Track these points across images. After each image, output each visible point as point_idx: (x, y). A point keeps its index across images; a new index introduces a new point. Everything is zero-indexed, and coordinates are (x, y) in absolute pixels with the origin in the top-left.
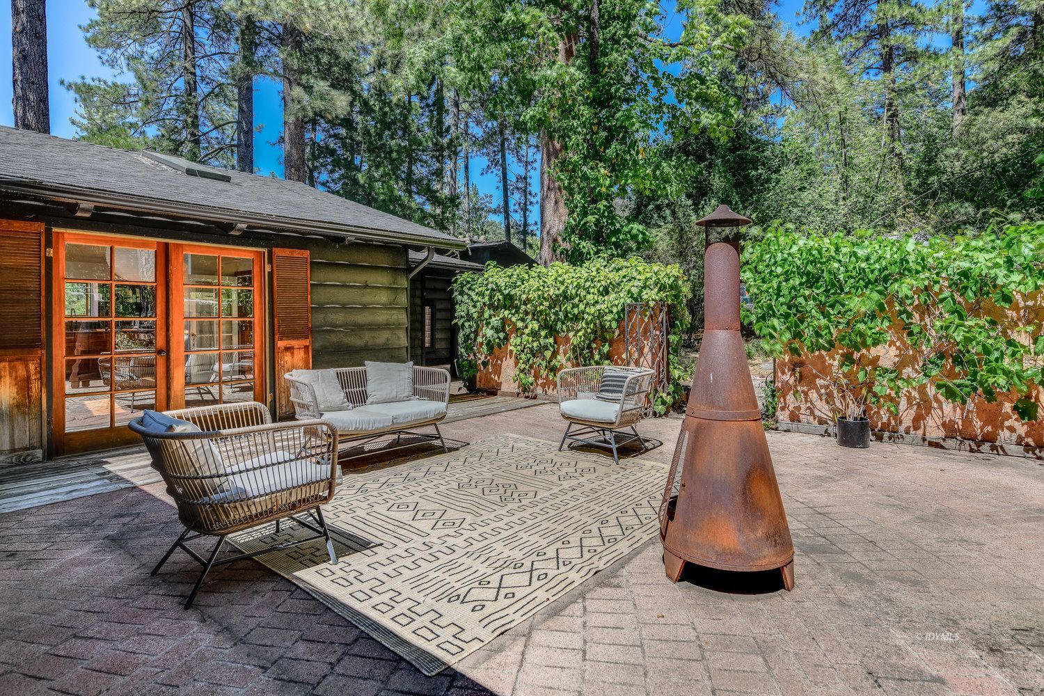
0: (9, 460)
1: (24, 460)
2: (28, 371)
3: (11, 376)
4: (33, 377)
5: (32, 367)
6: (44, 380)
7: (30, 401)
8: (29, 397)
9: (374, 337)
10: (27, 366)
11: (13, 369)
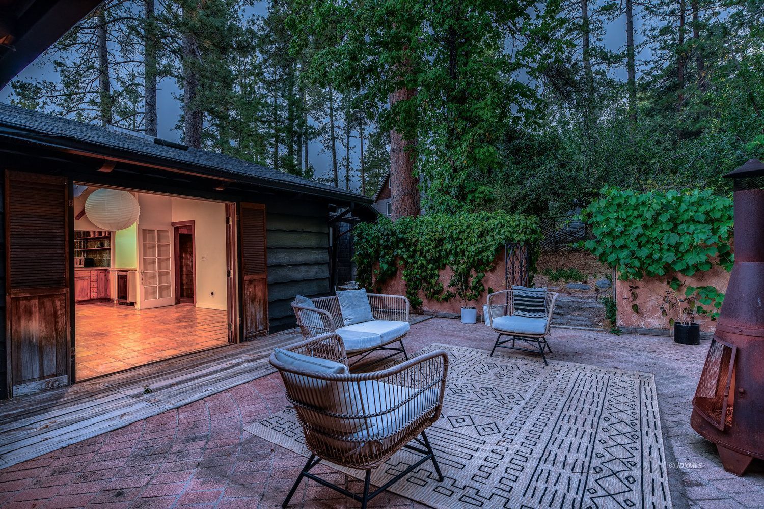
0: (40, 387)
1: (52, 385)
2: (55, 307)
3: (40, 312)
4: (59, 312)
5: (58, 304)
6: (69, 314)
7: (56, 333)
8: (56, 330)
9: (307, 271)
10: (53, 302)
11: (41, 305)
